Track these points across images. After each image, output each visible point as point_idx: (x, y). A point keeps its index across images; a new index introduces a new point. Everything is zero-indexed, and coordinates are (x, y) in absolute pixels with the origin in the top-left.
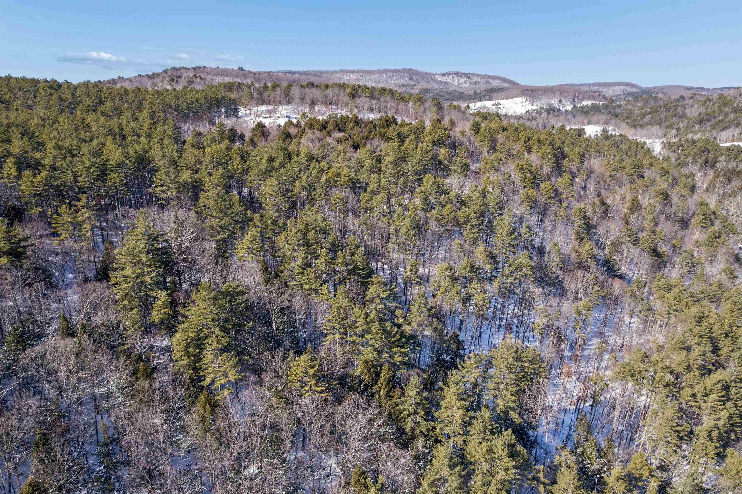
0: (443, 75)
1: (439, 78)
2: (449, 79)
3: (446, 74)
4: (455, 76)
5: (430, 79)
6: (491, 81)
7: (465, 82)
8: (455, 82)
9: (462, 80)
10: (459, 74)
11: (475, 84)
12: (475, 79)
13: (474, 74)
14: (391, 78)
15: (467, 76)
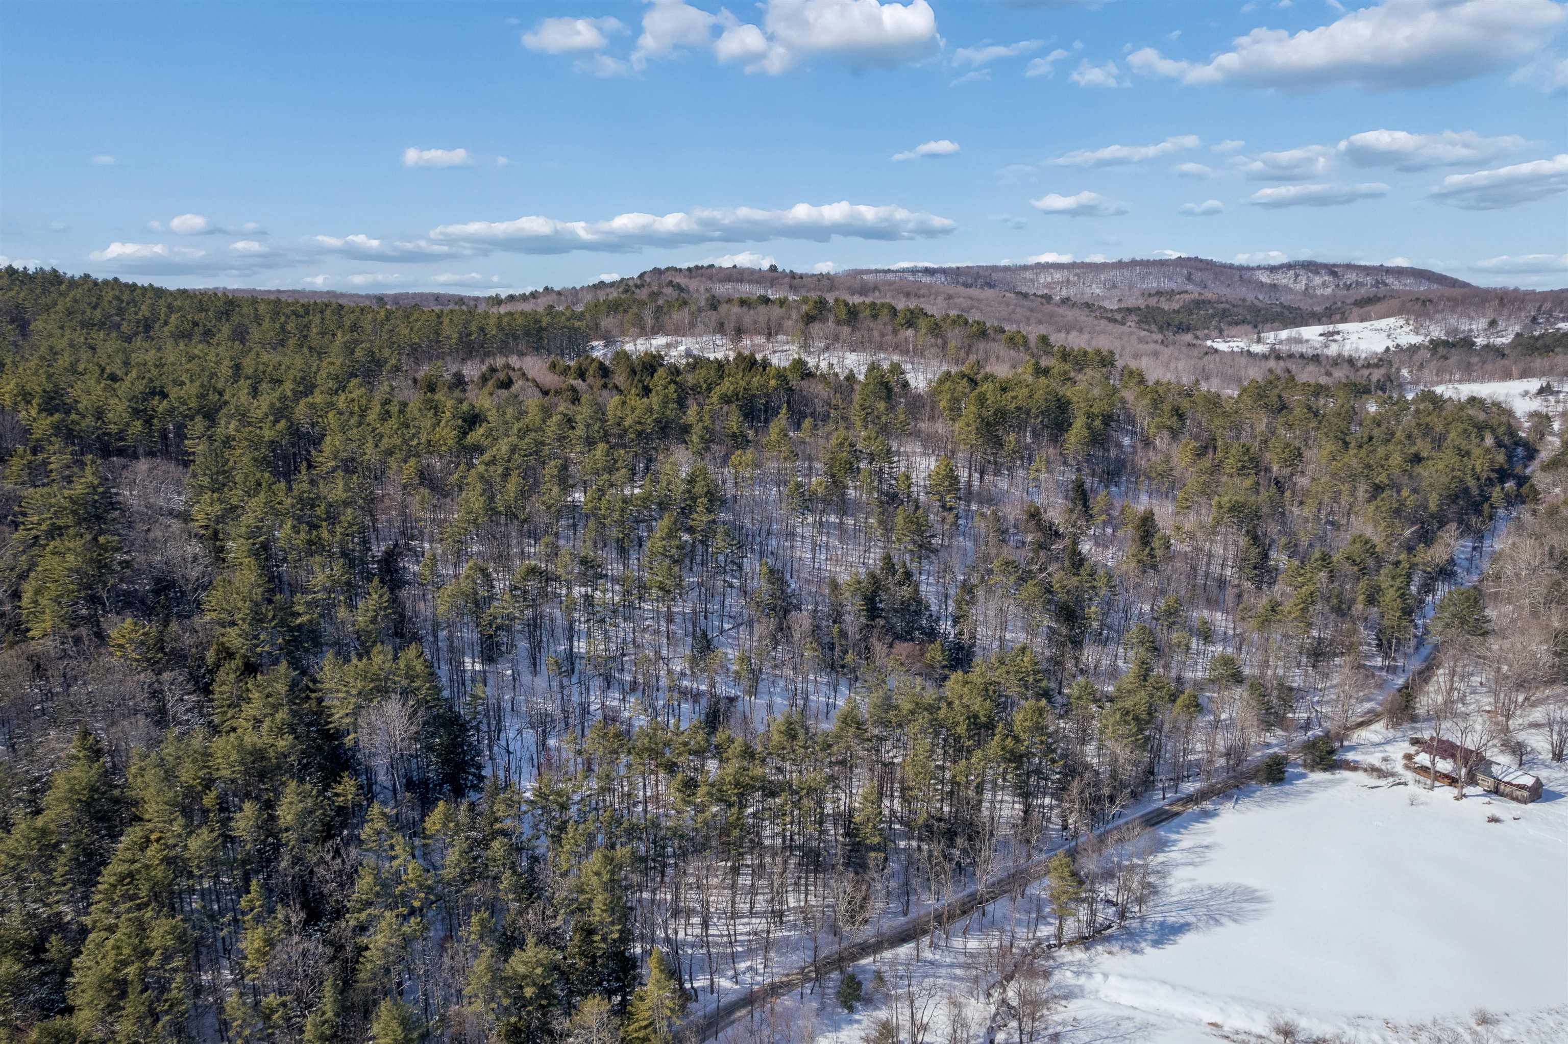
0: (1273, 269)
1: (1265, 278)
2: (1284, 279)
3: (1281, 267)
4: (1302, 272)
5: (1237, 278)
6: (1390, 280)
7: (1324, 285)
8: (1301, 286)
9: (1317, 280)
10: (1311, 267)
11: (1348, 287)
12: (1351, 277)
13: (1350, 267)
14: (1143, 278)
15: (1332, 270)
